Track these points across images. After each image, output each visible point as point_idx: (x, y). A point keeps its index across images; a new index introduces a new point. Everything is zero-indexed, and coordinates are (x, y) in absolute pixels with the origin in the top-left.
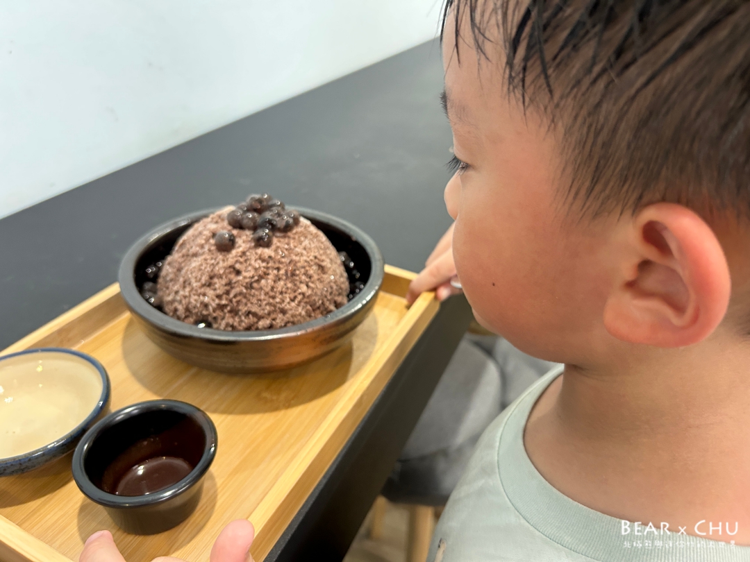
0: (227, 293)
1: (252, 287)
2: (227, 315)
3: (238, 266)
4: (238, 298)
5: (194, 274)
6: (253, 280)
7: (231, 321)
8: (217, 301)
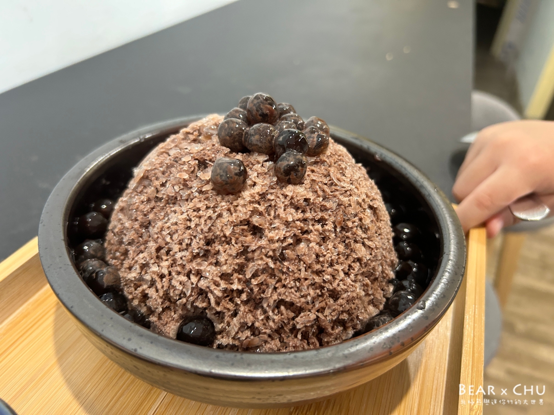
0: (241, 269)
1: (283, 258)
2: (242, 308)
3: (256, 220)
4: (262, 278)
5: (175, 237)
6: (285, 244)
7: (249, 319)
8: (223, 285)
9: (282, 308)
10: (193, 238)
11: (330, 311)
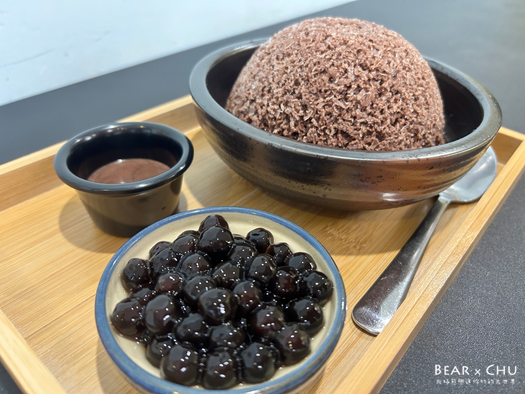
9: (340, 135)
10: (287, 80)
11: (375, 146)
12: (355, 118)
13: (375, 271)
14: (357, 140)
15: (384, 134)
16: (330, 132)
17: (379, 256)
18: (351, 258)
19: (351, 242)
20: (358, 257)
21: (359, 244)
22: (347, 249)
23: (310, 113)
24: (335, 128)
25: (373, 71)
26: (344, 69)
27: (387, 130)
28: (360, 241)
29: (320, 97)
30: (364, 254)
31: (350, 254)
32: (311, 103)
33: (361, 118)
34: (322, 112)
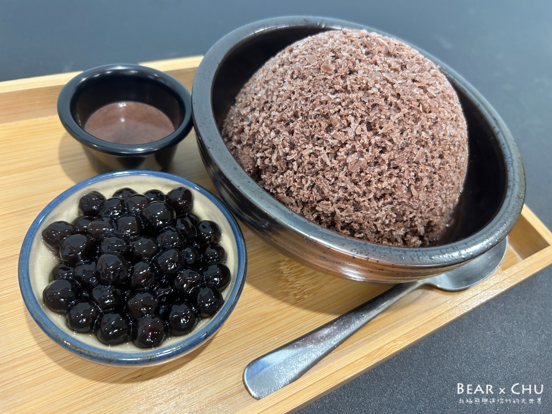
9: (315, 190)
10: (288, 106)
11: (347, 214)
12: (337, 178)
13: (298, 329)
14: (329, 202)
15: (361, 207)
16: (307, 182)
17: (313, 314)
18: (284, 306)
19: (296, 288)
20: (292, 307)
21: (302, 293)
22: (287, 294)
23: (294, 155)
24: (312, 181)
25: (379, 135)
26: (347, 121)
27: (366, 203)
28: (305, 290)
29: (310, 142)
30: (300, 306)
31: (286, 301)
32: (299, 144)
33: (343, 182)
34: (306, 159)
